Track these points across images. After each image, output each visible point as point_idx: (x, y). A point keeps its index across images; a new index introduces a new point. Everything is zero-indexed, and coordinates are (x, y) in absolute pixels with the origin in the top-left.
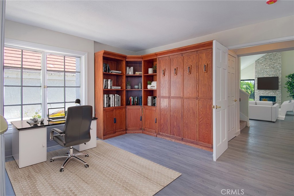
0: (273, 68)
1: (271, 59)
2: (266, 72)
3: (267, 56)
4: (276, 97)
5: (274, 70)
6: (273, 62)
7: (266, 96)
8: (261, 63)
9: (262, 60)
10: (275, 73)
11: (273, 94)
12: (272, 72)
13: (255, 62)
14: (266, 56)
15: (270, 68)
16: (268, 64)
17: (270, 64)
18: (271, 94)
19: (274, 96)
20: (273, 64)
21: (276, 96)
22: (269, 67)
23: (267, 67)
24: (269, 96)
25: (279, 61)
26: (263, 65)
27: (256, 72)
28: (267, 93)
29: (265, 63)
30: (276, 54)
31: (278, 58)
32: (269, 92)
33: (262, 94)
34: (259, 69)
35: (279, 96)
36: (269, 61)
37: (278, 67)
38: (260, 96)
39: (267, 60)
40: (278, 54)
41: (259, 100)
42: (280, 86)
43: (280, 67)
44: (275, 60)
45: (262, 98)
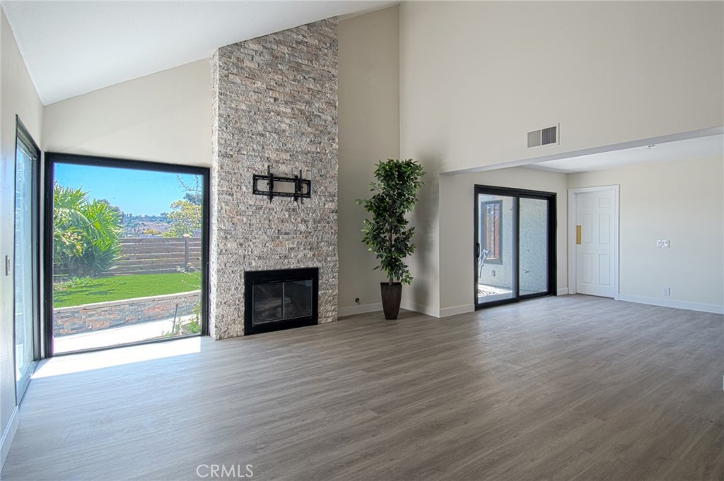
0: (309, 119)
1: (297, 68)
2: (276, 132)
3: (281, 42)
4: (321, 271)
5: (309, 129)
6: (309, 89)
7: (278, 267)
8: (252, 76)
9: (257, 58)
10: (312, 148)
11: (310, 254)
12: (304, 138)
14: (277, 42)
16: (287, 90)
17: (296, 94)
18: (300, 255)
19: (311, 266)
20: (306, 96)
21: (320, 265)
22: (289, 110)
23: (282, 109)
24: (292, 267)
25: (331, 90)
26: (264, 86)
27: (226, 121)
28: (284, 251)
29: (273, 83)
30: (320, 50)
31: (326, 74)
32: (293, 249)
33: (260, 258)
34: (243, 107)
35: (332, 264)
36: (291, 77)
37: (325, 121)
38: (248, 269)
39: (280, 66)
40: (326, 51)
41: (243, 300)
42: (336, 217)
43: (335, 123)
44: (314, 79)
45: (258, 283)
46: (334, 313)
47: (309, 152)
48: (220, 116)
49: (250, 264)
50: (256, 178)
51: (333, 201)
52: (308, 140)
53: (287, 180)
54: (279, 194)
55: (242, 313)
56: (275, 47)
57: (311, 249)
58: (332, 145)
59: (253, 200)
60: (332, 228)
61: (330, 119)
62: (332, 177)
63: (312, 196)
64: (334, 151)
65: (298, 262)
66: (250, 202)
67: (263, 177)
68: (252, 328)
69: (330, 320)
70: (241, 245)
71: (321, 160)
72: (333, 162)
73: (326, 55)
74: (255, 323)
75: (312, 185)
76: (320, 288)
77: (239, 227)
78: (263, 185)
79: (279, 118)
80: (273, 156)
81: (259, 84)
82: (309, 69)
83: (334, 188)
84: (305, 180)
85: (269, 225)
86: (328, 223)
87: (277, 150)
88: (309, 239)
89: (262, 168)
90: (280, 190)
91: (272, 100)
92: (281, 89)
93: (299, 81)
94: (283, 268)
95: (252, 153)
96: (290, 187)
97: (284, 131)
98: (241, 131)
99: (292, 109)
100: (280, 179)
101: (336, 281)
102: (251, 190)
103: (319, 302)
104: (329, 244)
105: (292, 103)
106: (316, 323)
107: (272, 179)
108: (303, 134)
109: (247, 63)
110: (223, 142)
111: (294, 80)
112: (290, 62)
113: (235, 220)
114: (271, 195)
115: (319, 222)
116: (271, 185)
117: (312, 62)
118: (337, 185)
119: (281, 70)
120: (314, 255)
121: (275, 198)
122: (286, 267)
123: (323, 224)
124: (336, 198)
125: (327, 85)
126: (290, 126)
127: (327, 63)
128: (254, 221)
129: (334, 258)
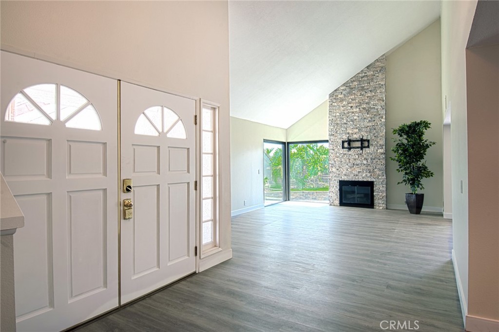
0: (368, 112)
1: (363, 89)
2: (352, 121)
3: (354, 81)
4: (375, 183)
5: (368, 116)
6: (368, 97)
7: (353, 180)
8: (342, 100)
9: (344, 92)
10: (370, 124)
11: (369, 175)
12: (365, 120)
13: (328, 97)
14: (352, 82)
15: (360, 112)
16: (357, 101)
17: (361, 101)
18: (364, 175)
19: (370, 180)
20: (367, 101)
21: (374, 180)
22: (358, 110)
23: (355, 110)
24: (360, 180)
25: (381, 92)
26: (347, 103)
27: (331, 121)
28: (356, 173)
29: (350, 100)
30: (374, 75)
31: (378, 86)
32: (360, 172)
33: (345, 175)
34: (338, 114)
35: (381, 180)
36: (359, 94)
37: (377, 109)
38: (341, 180)
39: (353, 92)
40: (377, 75)
41: (338, 191)
42: (384, 157)
43: (383, 109)
44: (371, 91)
45: (344, 185)
46: (384, 205)
47: (368, 126)
48: (330, 120)
49: (341, 177)
50: (343, 142)
51: (382, 148)
52: (368, 121)
53: (358, 141)
54: (354, 148)
55: (339, 197)
56: (351, 84)
57: (370, 172)
58: (381, 120)
59: (342, 151)
60: (381, 162)
61: (380, 107)
62: (382, 136)
63: (370, 147)
64: (383, 123)
65: (363, 178)
66: (341, 152)
67: (346, 141)
68: (342, 204)
69: (381, 208)
70: (338, 169)
71: (375, 129)
72: (382, 128)
73: (378, 76)
74: (344, 202)
75: (370, 142)
76: (375, 191)
77: (337, 162)
78: (346, 145)
79: (353, 114)
80: (351, 132)
81: (344, 103)
82: (368, 87)
83: (382, 142)
84: (366, 140)
85: (349, 161)
86: (379, 159)
87: (352, 128)
88: (369, 168)
89: (345, 137)
90: (354, 146)
91: (350, 108)
92: (354, 101)
93: (363, 95)
94: (356, 180)
95: (342, 132)
96: (358, 144)
97: (355, 119)
98: (337, 124)
99: (359, 109)
100: (354, 141)
101: (385, 189)
102: (341, 147)
103: (375, 198)
104: (380, 170)
105: (359, 106)
106: (373, 208)
107: (350, 142)
108: (365, 118)
109: (340, 96)
110: (330, 130)
111: (360, 95)
112: (358, 88)
113: (335, 160)
114: (350, 149)
115: (374, 159)
116: (349, 144)
117: (369, 83)
118: (384, 140)
119: (354, 93)
120: (371, 175)
121: (352, 150)
122: (357, 180)
123: (376, 160)
124: (384, 147)
125: (378, 91)
126: (358, 116)
127: (379, 80)
128: (342, 160)
129: (383, 177)
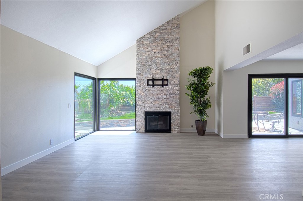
0: (167, 57)
1: (163, 39)
2: (155, 63)
3: (157, 32)
4: (172, 113)
5: (168, 61)
6: (167, 46)
7: (156, 111)
8: (147, 46)
9: (149, 40)
10: (169, 67)
11: (168, 107)
12: (166, 64)
13: (135, 42)
14: (155, 32)
15: (162, 57)
16: (159, 48)
17: (162, 49)
18: (164, 107)
19: (168, 111)
20: (166, 49)
21: (172, 111)
22: (160, 55)
23: (157, 55)
24: (161, 111)
25: (177, 44)
26: (151, 49)
27: (139, 63)
28: (158, 105)
29: (154, 47)
30: (172, 30)
31: (174, 38)
32: (161, 104)
33: (150, 107)
34: (144, 57)
35: (177, 111)
36: (161, 43)
37: (174, 56)
38: (146, 111)
39: (156, 40)
40: (174, 29)
41: (144, 121)
42: (178, 93)
43: (178, 56)
44: (170, 42)
45: (149, 115)
46: (178, 130)
47: (167, 69)
48: (137, 61)
49: (146, 109)
50: (148, 80)
51: (177, 86)
52: (167, 64)
53: (159, 80)
54: (156, 85)
55: (144, 125)
56: (154, 34)
57: (168, 105)
58: (177, 65)
59: (147, 87)
60: (177, 97)
61: (176, 55)
62: (177, 77)
63: (169, 85)
64: (178, 67)
65: (163, 109)
66: (147, 88)
67: (151, 80)
68: (147, 131)
69: (176, 132)
70: (144, 103)
71: (172, 71)
72: (178, 71)
73: (174, 31)
74: (148, 129)
75: (169, 81)
76: (172, 119)
77: (143, 97)
78: (150, 83)
79: (156, 59)
80: (154, 72)
81: (149, 48)
82: (168, 38)
83: (177, 82)
84: (166, 79)
85: (153, 96)
86: (175, 95)
87: (156, 70)
88: (168, 101)
89: (150, 77)
90: (157, 84)
91: (154, 53)
92: (157, 48)
93: (164, 44)
94: (158, 111)
95: (147, 72)
96: (160, 82)
97: (158, 63)
98: (144, 65)
99: (161, 54)
100: (156, 80)
101: (179, 117)
102: (147, 84)
103: (172, 125)
104: (176, 103)
105: (161, 52)
106: (171, 132)
107: (153, 80)
108: (165, 62)
109: (145, 42)
110: (138, 70)
111: (162, 44)
112: (160, 38)
113: (142, 95)
114: (153, 86)
115: (172, 95)
116: (153, 82)
117: (169, 35)
118: (179, 80)
119: (157, 42)
120: (169, 107)
121: (155, 87)
122: (159, 111)
123: (173, 95)
124: (179, 85)
125: (175, 42)
126: (160, 61)
127: (175, 34)
128: (148, 95)
129: (178, 109)
